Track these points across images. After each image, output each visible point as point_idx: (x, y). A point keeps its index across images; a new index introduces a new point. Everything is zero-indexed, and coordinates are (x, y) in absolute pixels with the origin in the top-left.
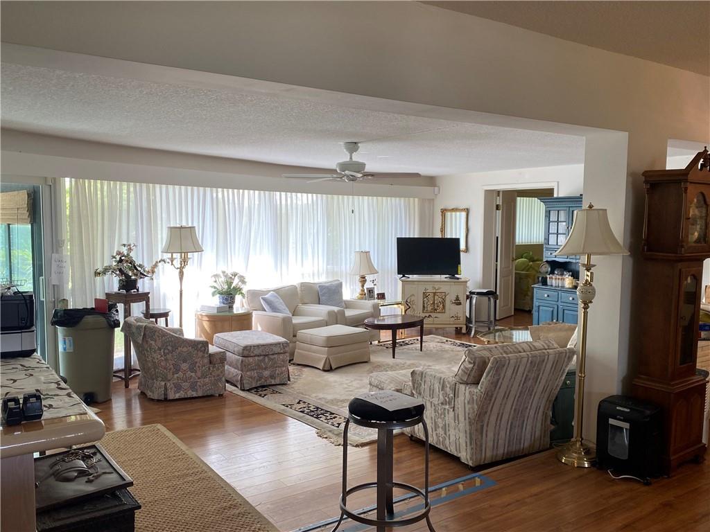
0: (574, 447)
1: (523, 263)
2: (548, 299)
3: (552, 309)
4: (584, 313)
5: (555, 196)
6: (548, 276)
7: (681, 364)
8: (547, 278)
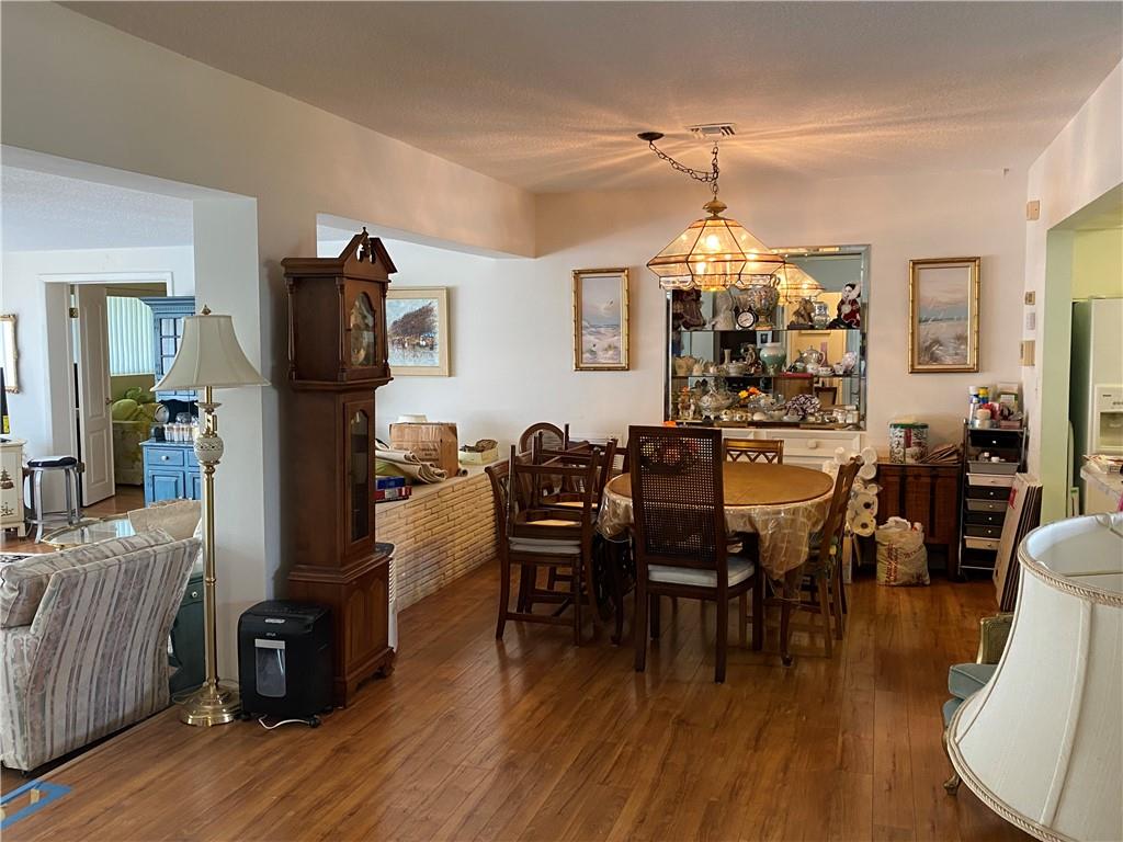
0: (206, 696)
1: (127, 407)
2: (167, 462)
3: (174, 479)
4: (208, 480)
5: (169, 294)
6: (165, 426)
7: (353, 541)
8: (163, 429)
